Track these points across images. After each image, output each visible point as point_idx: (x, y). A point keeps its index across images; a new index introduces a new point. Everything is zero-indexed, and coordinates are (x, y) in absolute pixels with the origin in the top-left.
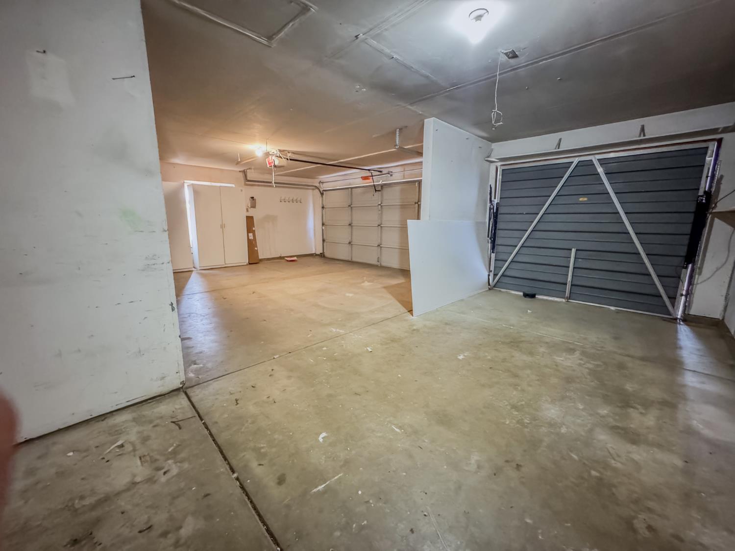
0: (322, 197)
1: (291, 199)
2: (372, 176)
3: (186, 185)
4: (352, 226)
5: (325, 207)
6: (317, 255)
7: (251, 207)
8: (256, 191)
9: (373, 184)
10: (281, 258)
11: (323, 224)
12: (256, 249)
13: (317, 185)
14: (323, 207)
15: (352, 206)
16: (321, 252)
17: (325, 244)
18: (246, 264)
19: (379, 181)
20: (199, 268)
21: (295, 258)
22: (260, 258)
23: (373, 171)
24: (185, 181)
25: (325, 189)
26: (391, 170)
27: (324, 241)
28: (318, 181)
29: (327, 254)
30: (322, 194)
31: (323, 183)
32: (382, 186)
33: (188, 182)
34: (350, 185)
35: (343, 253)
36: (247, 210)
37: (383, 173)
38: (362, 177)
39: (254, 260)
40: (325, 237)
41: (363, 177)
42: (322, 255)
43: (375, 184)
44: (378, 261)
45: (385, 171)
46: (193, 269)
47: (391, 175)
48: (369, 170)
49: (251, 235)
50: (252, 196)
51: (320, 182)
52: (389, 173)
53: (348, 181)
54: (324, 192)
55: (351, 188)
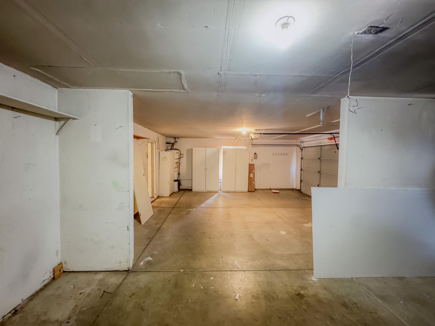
0: (302, 151)
1: (280, 153)
2: (334, 137)
3: (222, 148)
4: (320, 173)
6: (296, 190)
7: (254, 159)
8: (257, 150)
9: (335, 143)
10: (270, 189)
11: (301, 170)
12: (254, 183)
13: (299, 144)
14: (302, 158)
15: (321, 159)
16: (299, 188)
17: (302, 183)
18: (246, 191)
20: (222, 191)
21: (277, 191)
22: (256, 188)
23: (335, 134)
24: (222, 147)
25: (304, 146)
27: (301, 181)
28: (299, 141)
29: (303, 191)
30: (302, 149)
31: (303, 142)
33: (223, 147)
34: (320, 143)
36: (252, 160)
39: (252, 190)
40: (302, 179)
41: (329, 139)
42: (299, 191)
43: (337, 143)
46: (220, 191)
48: (331, 134)
49: (252, 174)
50: (255, 153)
51: (301, 142)
53: (320, 141)
54: (303, 148)
55: (321, 146)
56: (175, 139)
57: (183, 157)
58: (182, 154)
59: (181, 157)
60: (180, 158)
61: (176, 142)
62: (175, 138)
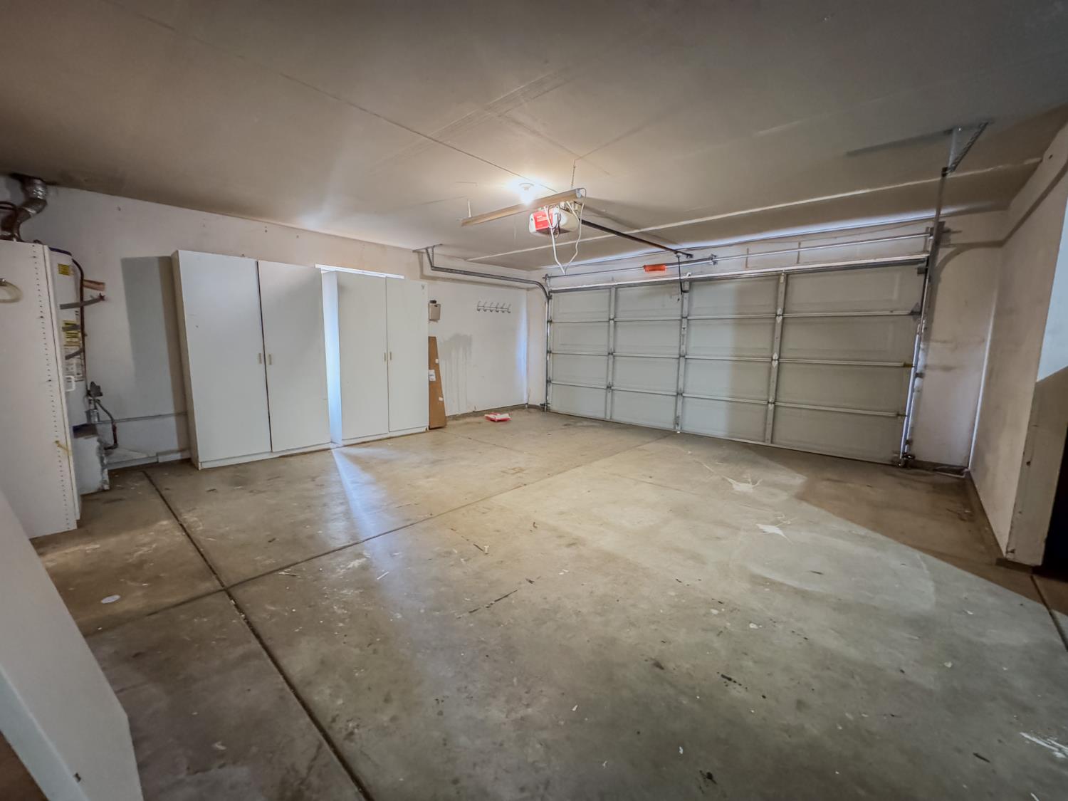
0: (549, 302)
1: (494, 305)
2: (675, 263)
4: (614, 356)
5: (553, 321)
6: (531, 407)
7: (431, 320)
9: (678, 278)
10: (476, 414)
11: (549, 352)
12: (441, 399)
13: (542, 281)
14: (549, 322)
15: (615, 320)
16: (542, 401)
17: (550, 388)
18: (424, 429)
19: (688, 272)
20: (341, 443)
21: (506, 416)
22: (447, 414)
23: (681, 254)
25: (553, 289)
26: (714, 252)
27: (548, 382)
28: (543, 273)
29: (554, 406)
30: (549, 298)
31: (550, 277)
32: (691, 281)
34: (613, 280)
35: (592, 405)
36: (429, 326)
37: (694, 258)
38: (645, 267)
39: (438, 422)
40: (550, 375)
41: (649, 266)
42: (544, 408)
43: (682, 278)
44: (677, 424)
45: (697, 255)
46: (332, 445)
47: (715, 263)
48: (676, 252)
49: (432, 372)
50: (433, 299)
51: (546, 277)
52: (712, 259)
53: (610, 274)
54: (553, 294)
55: (617, 287)
56: (17, 185)
57: (102, 298)
58: (98, 285)
59: (87, 298)
60: (81, 305)
61: (32, 201)
62: (24, 180)
